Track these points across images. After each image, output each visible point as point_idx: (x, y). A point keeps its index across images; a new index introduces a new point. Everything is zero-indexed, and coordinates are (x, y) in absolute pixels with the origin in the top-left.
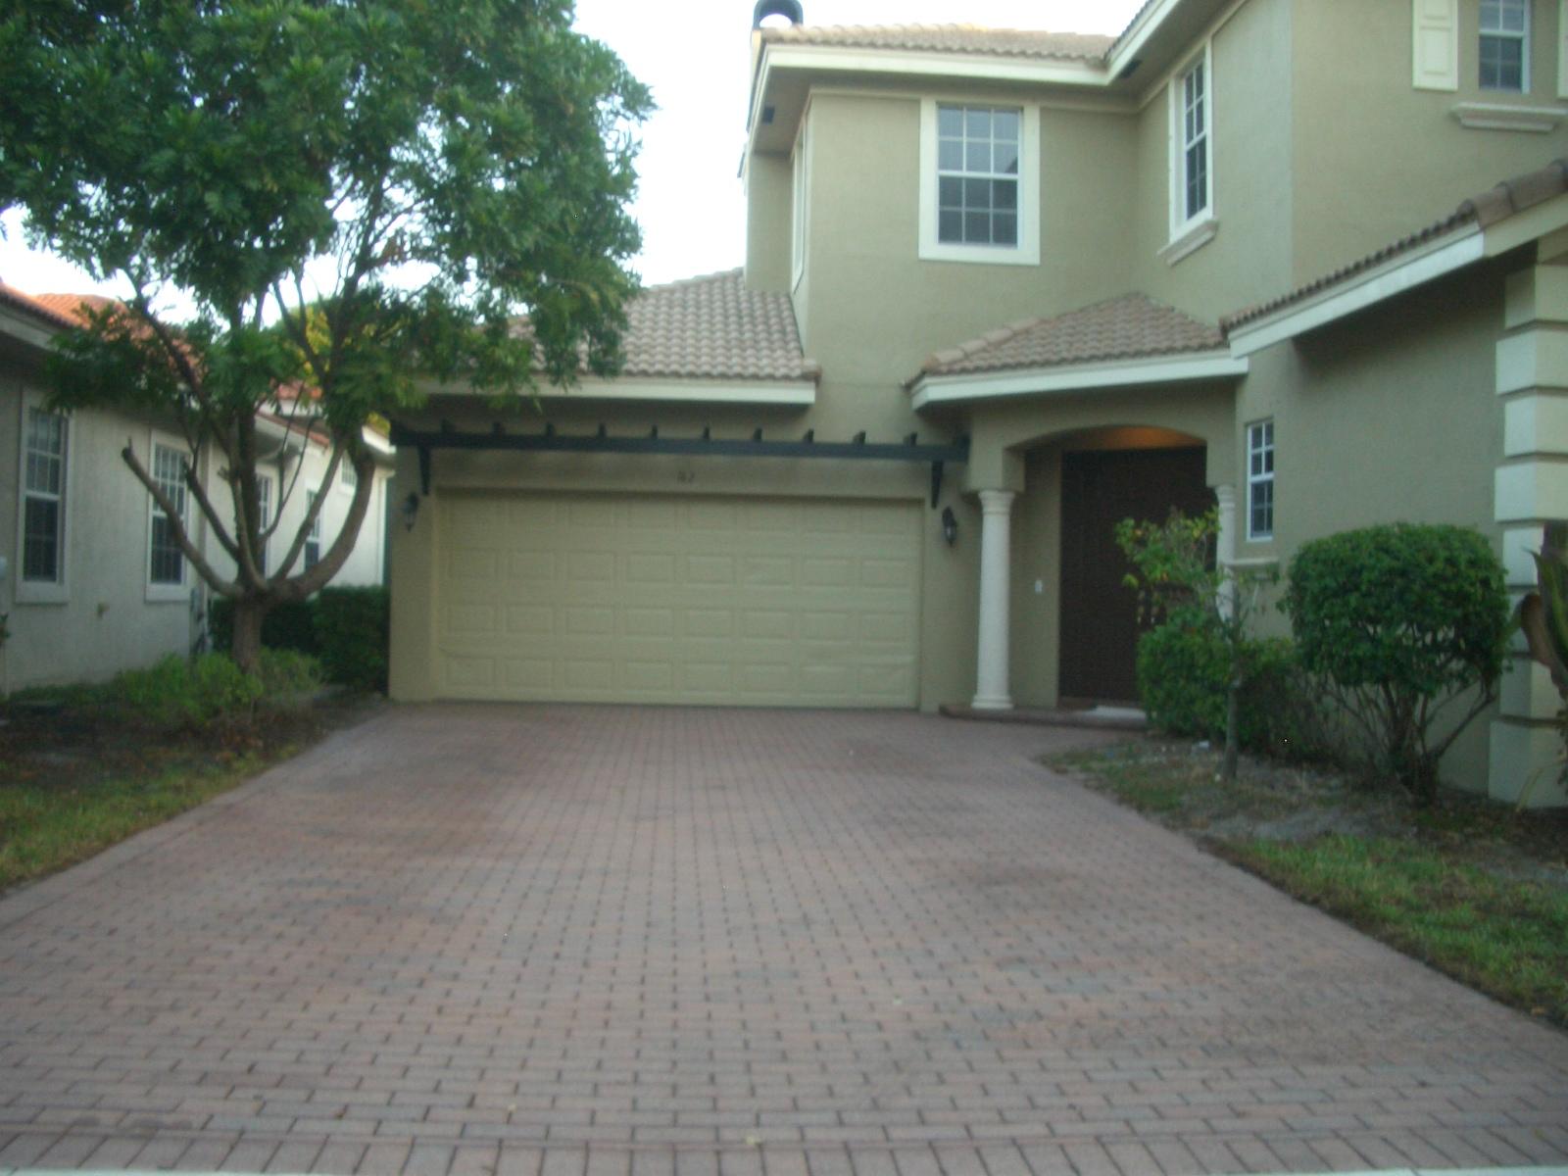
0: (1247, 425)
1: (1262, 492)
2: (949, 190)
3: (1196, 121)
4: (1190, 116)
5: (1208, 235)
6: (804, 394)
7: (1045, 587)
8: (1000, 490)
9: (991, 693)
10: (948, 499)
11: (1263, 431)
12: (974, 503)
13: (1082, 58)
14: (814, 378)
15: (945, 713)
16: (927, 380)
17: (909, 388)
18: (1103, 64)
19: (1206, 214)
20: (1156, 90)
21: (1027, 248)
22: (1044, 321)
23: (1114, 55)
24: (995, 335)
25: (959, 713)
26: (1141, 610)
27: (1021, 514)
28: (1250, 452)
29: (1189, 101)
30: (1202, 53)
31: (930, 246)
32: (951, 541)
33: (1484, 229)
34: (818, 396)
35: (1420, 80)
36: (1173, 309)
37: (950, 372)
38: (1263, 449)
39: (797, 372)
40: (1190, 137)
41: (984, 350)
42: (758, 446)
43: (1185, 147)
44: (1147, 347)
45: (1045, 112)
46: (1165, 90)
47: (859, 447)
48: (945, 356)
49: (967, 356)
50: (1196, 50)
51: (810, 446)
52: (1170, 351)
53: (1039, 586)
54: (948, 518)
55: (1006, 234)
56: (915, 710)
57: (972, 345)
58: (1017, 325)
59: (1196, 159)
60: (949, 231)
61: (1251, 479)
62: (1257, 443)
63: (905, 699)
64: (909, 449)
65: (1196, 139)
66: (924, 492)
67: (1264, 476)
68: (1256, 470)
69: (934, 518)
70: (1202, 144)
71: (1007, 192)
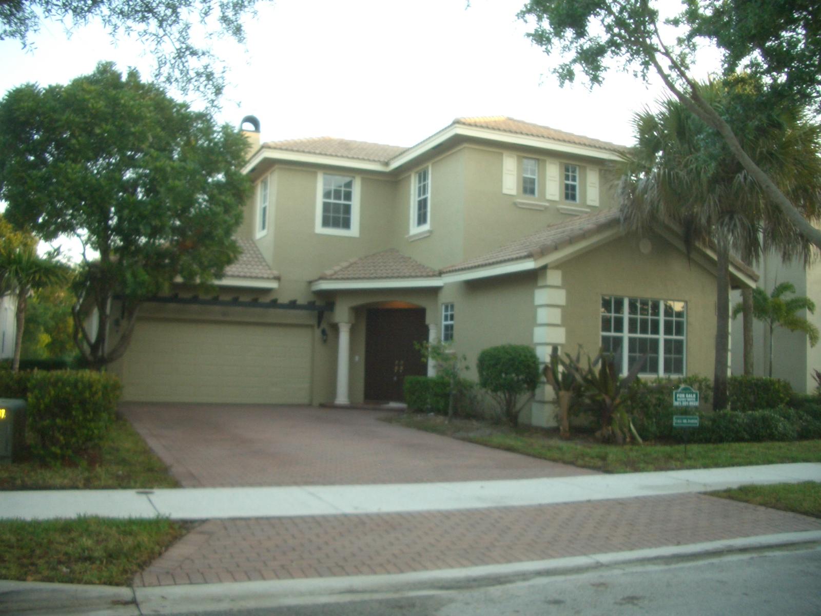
0: (442, 304)
1: (449, 328)
2: (326, 207)
3: (423, 190)
4: (420, 188)
5: (428, 234)
6: (273, 285)
7: (360, 358)
8: (346, 323)
9: (342, 398)
10: (324, 325)
11: (449, 306)
12: (335, 328)
13: (379, 161)
14: (278, 279)
15: (322, 406)
16: (321, 281)
17: (310, 283)
18: (387, 164)
19: (426, 227)
20: (406, 175)
21: (355, 230)
22: (361, 259)
23: (392, 162)
24: (345, 264)
25: (328, 405)
26: (396, 368)
27: (353, 332)
28: (444, 313)
29: (420, 182)
30: (427, 167)
31: (319, 229)
32: (325, 341)
33: (535, 260)
34: (279, 285)
35: (505, 191)
36: (410, 258)
37: (331, 279)
38: (449, 313)
39: (271, 276)
40: (419, 195)
41: (341, 270)
42: (255, 303)
43: (417, 199)
44: (407, 274)
45: (363, 180)
46: (410, 176)
47: (293, 305)
48: (328, 272)
49: (336, 273)
50: (424, 166)
51: (274, 304)
52: (416, 277)
53: (357, 358)
54: (324, 332)
55: (346, 224)
56: (310, 405)
57: (337, 268)
58: (352, 260)
59: (422, 205)
60: (326, 223)
61: (444, 323)
62: (446, 310)
63: (306, 401)
64: (310, 306)
65: (422, 197)
66: (314, 322)
67: (449, 322)
68: (446, 319)
69: (318, 332)
70: (425, 200)
71: (347, 209)
